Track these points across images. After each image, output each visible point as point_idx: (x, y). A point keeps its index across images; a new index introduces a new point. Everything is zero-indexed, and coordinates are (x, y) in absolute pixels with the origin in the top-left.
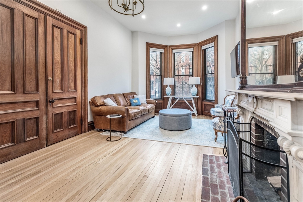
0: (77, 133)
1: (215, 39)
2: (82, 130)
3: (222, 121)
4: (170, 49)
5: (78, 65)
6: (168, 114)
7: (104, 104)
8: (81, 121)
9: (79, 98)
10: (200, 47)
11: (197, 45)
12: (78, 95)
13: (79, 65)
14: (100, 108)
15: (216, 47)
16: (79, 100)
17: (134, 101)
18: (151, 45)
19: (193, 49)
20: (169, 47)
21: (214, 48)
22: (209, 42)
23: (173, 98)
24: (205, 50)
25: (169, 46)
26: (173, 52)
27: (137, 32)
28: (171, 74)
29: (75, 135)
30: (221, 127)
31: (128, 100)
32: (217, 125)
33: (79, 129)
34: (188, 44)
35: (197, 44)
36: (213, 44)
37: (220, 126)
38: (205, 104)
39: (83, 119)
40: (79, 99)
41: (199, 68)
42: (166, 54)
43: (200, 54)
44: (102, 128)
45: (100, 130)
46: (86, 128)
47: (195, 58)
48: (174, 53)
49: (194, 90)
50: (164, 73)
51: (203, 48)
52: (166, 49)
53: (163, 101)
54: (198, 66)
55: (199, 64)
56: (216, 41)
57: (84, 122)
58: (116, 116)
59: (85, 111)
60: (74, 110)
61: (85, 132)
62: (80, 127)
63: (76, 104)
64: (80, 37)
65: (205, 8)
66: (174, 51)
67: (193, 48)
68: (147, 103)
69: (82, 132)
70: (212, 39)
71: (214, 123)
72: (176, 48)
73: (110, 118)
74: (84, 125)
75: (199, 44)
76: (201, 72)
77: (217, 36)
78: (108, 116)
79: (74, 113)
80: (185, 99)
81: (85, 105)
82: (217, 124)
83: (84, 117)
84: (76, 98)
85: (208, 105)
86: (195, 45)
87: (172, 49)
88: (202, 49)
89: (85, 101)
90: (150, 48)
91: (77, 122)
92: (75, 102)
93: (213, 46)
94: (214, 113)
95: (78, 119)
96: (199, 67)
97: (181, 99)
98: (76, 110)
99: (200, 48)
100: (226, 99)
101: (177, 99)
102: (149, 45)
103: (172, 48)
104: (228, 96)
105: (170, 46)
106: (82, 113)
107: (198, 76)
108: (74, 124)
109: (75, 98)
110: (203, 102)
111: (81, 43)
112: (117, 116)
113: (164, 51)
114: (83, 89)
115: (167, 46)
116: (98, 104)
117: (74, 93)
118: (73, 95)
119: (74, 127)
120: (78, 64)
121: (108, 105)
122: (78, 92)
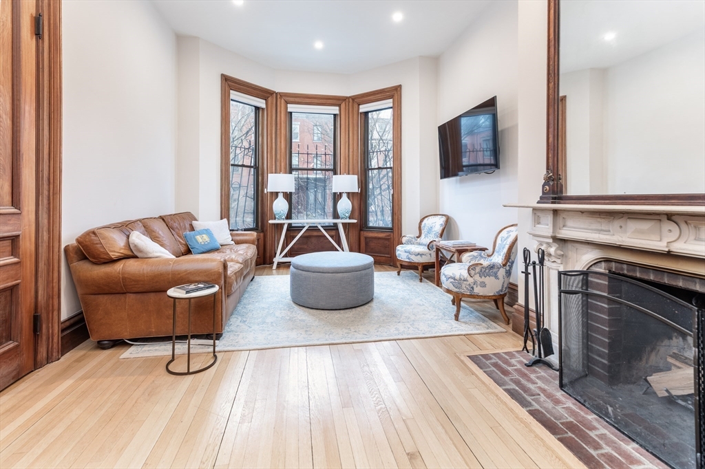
0: (18, 373)
1: (393, 93)
2: (39, 357)
3: (475, 274)
4: (283, 101)
5: (27, 115)
6: (329, 268)
7: (130, 253)
8: (36, 321)
9: (28, 239)
10: (356, 106)
11: (347, 100)
12: (25, 226)
13: (30, 112)
14: (119, 267)
15: (397, 110)
16: (27, 245)
17: (199, 238)
18: (236, 83)
19: (338, 108)
20: (279, 96)
21: (391, 110)
22: (379, 96)
23: (290, 225)
24: (366, 113)
25: (280, 93)
26: (289, 110)
27: (195, 39)
28: (283, 164)
29: (12, 381)
30: (473, 288)
31: (180, 237)
32: (465, 282)
33: (26, 358)
34: (328, 96)
35: (350, 97)
36: (389, 102)
37: (472, 285)
38: (366, 238)
39: (44, 316)
40: (30, 240)
41: (353, 155)
42: (272, 112)
43: (355, 122)
44: (125, 335)
45: (111, 343)
46: (55, 346)
47: (343, 131)
48: (291, 113)
49: (345, 205)
50: (266, 163)
51: (363, 108)
52: (273, 100)
53: (262, 234)
54: (351, 150)
55: (353, 144)
56: (396, 97)
57: (44, 326)
58: (201, 289)
59: (49, 282)
60: (10, 284)
61: (49, 360)
62: (32, 346)
63: (15, 260)
64: (33, 11)
65: (398, 17)
66: (291, 108)
67: (339, 106)
68: (233, 242)
69: (36, 366)
70: (388, 92)
71: (455, 279)
72: (297, 100)
73: (190, 299)
74: (44, 338)
75: (353, 100)
76: (358, 163)
77: (400, 86)
78: (172, 292)
79: (9, 298)
80: (322, 227)
81: (49, 263)
82: (464, 280)
83: (48, 306)
84: (18, 236)
85: (376, 238)
86: (344, 99)
87: (287, 103)
88: (361, 111)
89: (50, 248)
90: (231, 91)
91: (22, 330)
92: (14, 251)
93: (391, 108)
94: (410, 256)
95: (24, 320)
96: (353, 152)
97: (313, 229)
98: (18, 284)
99: (356, 109)
100: (423, 224)
101: (304, 227)
102: (229, 84)
103: (287, 99)
104: (426, 217)
105: (282, 95)
106: (40, 292)
107: (350, 173)
108: (9, 338)
109: (14, 240)
110: (362, 232)
111: (38, 33)
112: (208, 288)
113: (267, 104)
114: (43, 205)
115: (274, 92)
116: (111, 254)
117: (10, 217)
118: (6, 228)
119: (9, 350)
120: (27, 108)
121: (150, 255)
122: (25, 213)
